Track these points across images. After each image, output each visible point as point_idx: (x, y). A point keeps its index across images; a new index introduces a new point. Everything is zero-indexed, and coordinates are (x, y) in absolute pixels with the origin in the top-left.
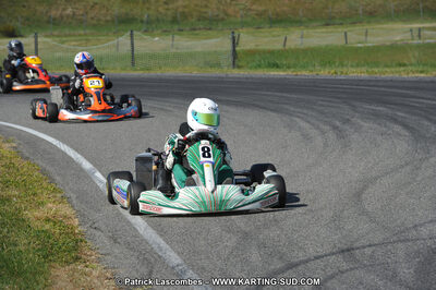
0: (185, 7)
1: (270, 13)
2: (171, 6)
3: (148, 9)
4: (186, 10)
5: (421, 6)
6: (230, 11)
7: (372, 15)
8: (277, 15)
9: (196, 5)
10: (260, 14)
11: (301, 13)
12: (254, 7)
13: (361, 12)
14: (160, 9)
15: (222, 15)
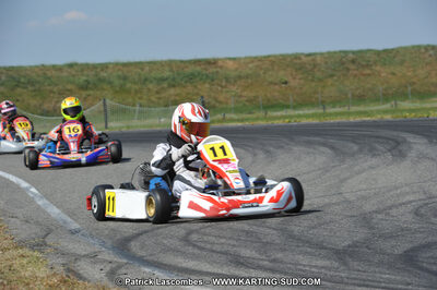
0: (177, 95)
1: (260, 99)
2: (163, 95)
3: (140, 98)
4: (177, 98)
5: (409, 89)
6: (221, 98)
7: (360, 98)
8: (269, 100)
9: (188, 94)
10: (250, 101)
11: (291, 98)
12: (245, 93)
13: (350, 96)
14: (153, 99)
15: (213, 102)
